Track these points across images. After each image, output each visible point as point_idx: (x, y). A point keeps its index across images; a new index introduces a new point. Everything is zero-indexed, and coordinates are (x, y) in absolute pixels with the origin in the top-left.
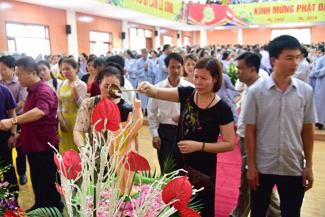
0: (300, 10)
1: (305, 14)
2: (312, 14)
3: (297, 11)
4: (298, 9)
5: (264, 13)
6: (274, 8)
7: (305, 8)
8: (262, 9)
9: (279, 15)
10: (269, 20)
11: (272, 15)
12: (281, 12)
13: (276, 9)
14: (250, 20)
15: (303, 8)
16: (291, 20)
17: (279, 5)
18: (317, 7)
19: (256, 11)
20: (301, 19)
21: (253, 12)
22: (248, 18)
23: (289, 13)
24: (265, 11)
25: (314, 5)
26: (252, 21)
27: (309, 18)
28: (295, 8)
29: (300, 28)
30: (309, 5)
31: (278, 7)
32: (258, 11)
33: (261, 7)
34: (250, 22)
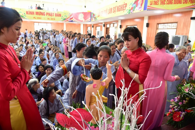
0: (48, 15)
1: (50, 17)
2: (53, 17)
3: (47, 15)
4: (47, 14)
5: (32, 14)
6: (36, 12)
7: (50, 14)
8: (30, 12)
9: (39, 16)
10: (34, 18)
11: (35, 15)
12: (40, 15)
13: (37, 13)
14: (25, 17)
15: (49, 14)
16: (44, 19)
17: (38, 11)
18: (54, 14)
19: (27, 13)
20: (48, 19)
21: (26, 13)
22: (23, 15)
23: (43, 16)
24: (32, 13)
25: (53, 14)
26: (26, 17)
27: (52, 19)
28: (46, 14)
29: (47, 23)
30: (51, 13)
31: (38, 12)
32: (28, 13)
33: (30, 11)
34: (25, 18)
